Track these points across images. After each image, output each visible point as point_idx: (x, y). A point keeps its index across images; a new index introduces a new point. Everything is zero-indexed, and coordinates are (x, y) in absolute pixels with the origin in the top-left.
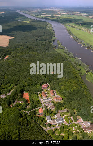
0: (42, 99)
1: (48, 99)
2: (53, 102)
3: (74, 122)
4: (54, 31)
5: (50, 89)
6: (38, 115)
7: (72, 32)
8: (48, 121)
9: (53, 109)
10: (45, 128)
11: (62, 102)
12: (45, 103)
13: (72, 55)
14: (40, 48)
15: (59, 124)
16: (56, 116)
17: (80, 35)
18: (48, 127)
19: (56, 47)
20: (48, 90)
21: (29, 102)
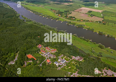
0: (43, 55)
1: (47, 53)
2: (52, 54)
3: (71, 59)
4: (13, 9)
5: (44, 47)
6: (48, 63)
7: (29, 8)
8: (57, 64)
9: (55, 57)
10: (58, 69)
11: (57, 51)
12: (47, 56)
13: (41, 24)
14: (13, 23)
15: (64, 63)
16: (59, 60)
17: (36, 10)
18: (59, 68)
19: (24, 20)
20: (43, 48)
21: (36, 59)
